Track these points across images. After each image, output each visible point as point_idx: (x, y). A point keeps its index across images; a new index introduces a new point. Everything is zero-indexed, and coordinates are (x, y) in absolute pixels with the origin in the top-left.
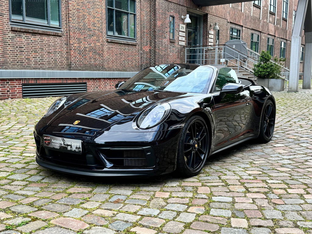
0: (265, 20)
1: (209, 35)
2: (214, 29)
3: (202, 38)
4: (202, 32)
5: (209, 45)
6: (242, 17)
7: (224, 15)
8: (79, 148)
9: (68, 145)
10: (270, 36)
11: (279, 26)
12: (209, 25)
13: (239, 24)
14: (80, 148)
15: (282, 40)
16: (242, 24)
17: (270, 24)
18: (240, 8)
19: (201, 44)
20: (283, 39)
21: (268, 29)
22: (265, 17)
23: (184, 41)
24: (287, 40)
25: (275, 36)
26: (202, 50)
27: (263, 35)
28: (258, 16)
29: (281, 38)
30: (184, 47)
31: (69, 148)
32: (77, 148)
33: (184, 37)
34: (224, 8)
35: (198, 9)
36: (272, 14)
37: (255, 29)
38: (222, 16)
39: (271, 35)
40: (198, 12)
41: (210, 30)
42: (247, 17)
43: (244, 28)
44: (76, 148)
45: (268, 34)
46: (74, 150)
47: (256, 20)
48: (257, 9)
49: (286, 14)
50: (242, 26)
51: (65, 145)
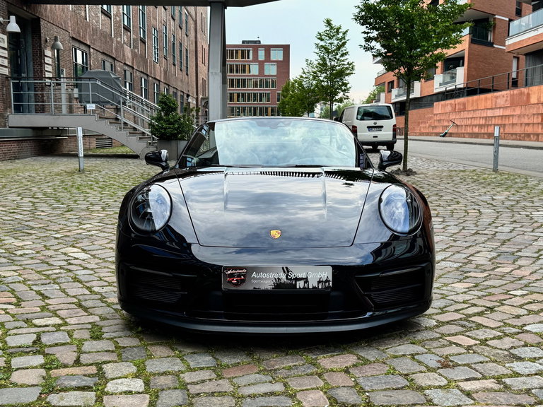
0: (119, 39)
1: (46, 58)
2: (53, 48)
3: (32, 63)
4: (30, 50)
5: (47, 76)
6: (88, 30)
7: (65, 24)
8: (327, 281)
9: (297, 279)
10: (126, 68)
11: (136, 51)
12: (43, 39)
13: (85, 42)
14: (329, 281)
15: (142, 75)
16: (88, 43)
17: (125, 46)
18: (83, 14)
19: (31, 75)
20: (143, 73)
21: (124, 55)
22: (118, 34)
23: (6, 67)
24: (147, 75)
25: (133, 68)
26: (33, 86)
27: (118, 64)
28: (108, 31)
29: (141, 72)
30: (7, 78)
31: (300, 284)
32: (322, 281)
33: (5, 58)
34: (63, 10)
35: (25, 8)
36: (127, 29)
37: (107, 52)
38: (61, 24)
39: (127, 65)
40: (25, 12)
41: (46, 48)
42: (95, 30)
43: (92, 50)
44: (319, 282)
45: (125, 64)
46: (314, 288)
47: (106, 37)
48: (106, 18)
49: (144, 31)
50: (89, 46)
51: (291, 279)
